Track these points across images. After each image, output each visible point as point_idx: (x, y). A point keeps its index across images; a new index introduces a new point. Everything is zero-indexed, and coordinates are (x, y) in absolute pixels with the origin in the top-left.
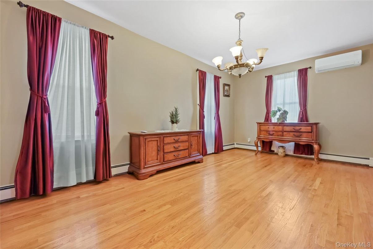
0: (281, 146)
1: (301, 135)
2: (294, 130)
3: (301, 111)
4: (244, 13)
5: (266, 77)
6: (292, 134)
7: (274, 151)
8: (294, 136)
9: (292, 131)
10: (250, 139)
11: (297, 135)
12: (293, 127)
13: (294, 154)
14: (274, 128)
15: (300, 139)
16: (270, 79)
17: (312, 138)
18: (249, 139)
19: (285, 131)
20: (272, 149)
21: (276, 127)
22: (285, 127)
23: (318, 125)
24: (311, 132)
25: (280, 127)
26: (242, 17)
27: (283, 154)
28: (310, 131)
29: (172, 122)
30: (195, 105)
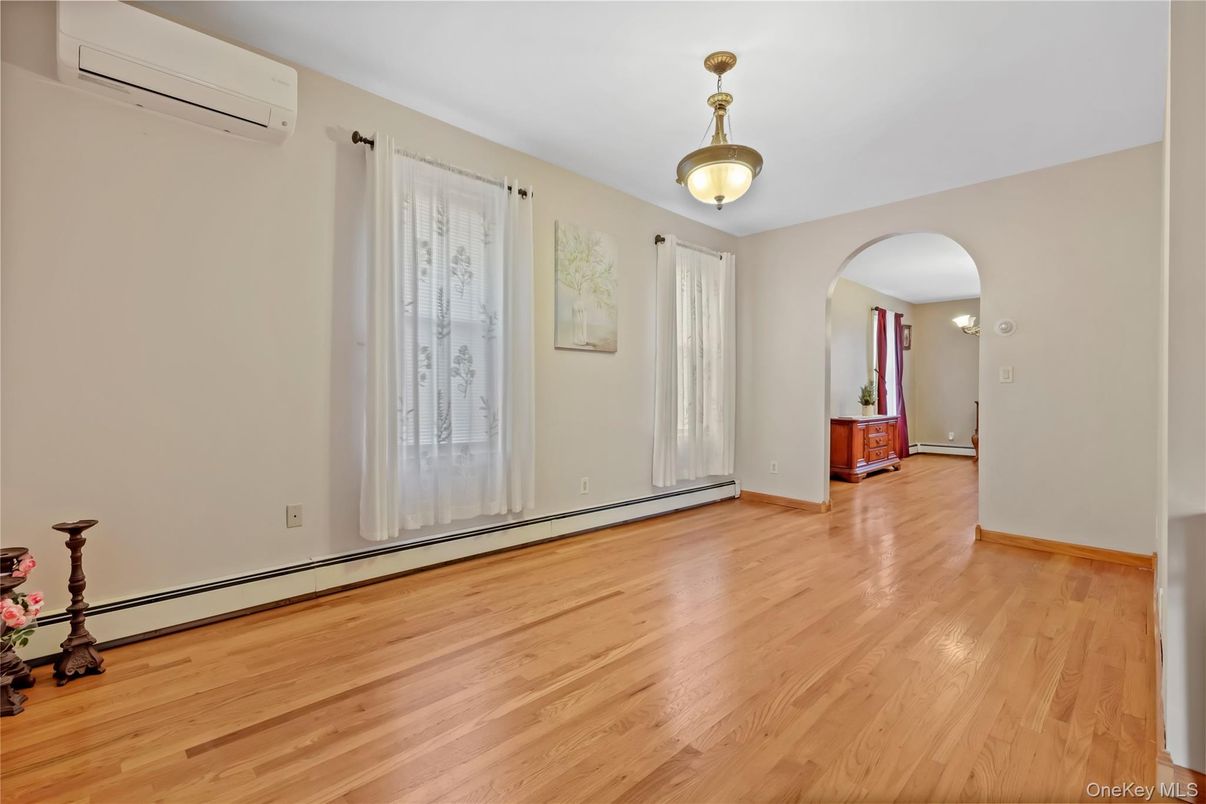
18: (951, 434)
29: (866, 403)
30: (870, 371)
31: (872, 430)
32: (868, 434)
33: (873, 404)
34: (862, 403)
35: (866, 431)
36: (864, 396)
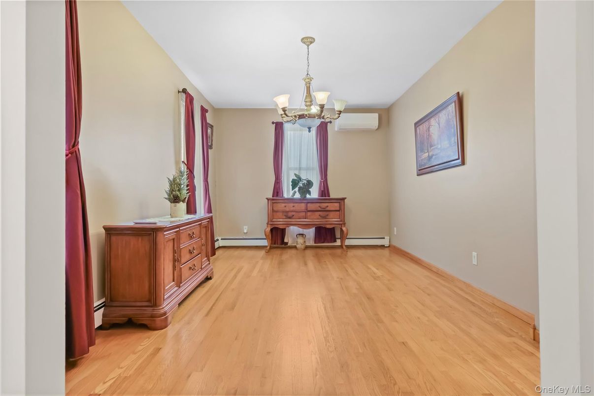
0: (299, 234)
1: (328, 215)
2: (320, 209)
3: (322, 181)
4: (314, 39)
5: (273, 123)
6: (317, 214)
7: (287, 243)
8: (320, 218)
9: (318, 210)
10: (247, 227)
11: (324, 216)
12: (318, 205)
13: (315, 243)
14: (293, 207)
15: (327, 221)
16: (279, 127)
17: (340, 218)
18: (245, 227)
19: (309, 211)
20: (286, 241)
21: (296, 205)
22: (309, 205)
23: (345, 200)
24: (339, 211)
25: (303, 205)
26: (311, 43)
27: (303, 247)
28: (338, 209)
29: (175, 199)
30: (177, 163)
31: (184, 237)
32: (179, 243)
33: (183, 201)
34: (169, 199)
35: (176, 241)
36: (172, 191)
